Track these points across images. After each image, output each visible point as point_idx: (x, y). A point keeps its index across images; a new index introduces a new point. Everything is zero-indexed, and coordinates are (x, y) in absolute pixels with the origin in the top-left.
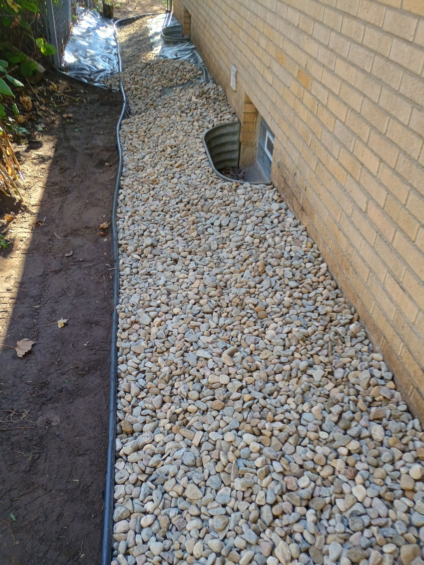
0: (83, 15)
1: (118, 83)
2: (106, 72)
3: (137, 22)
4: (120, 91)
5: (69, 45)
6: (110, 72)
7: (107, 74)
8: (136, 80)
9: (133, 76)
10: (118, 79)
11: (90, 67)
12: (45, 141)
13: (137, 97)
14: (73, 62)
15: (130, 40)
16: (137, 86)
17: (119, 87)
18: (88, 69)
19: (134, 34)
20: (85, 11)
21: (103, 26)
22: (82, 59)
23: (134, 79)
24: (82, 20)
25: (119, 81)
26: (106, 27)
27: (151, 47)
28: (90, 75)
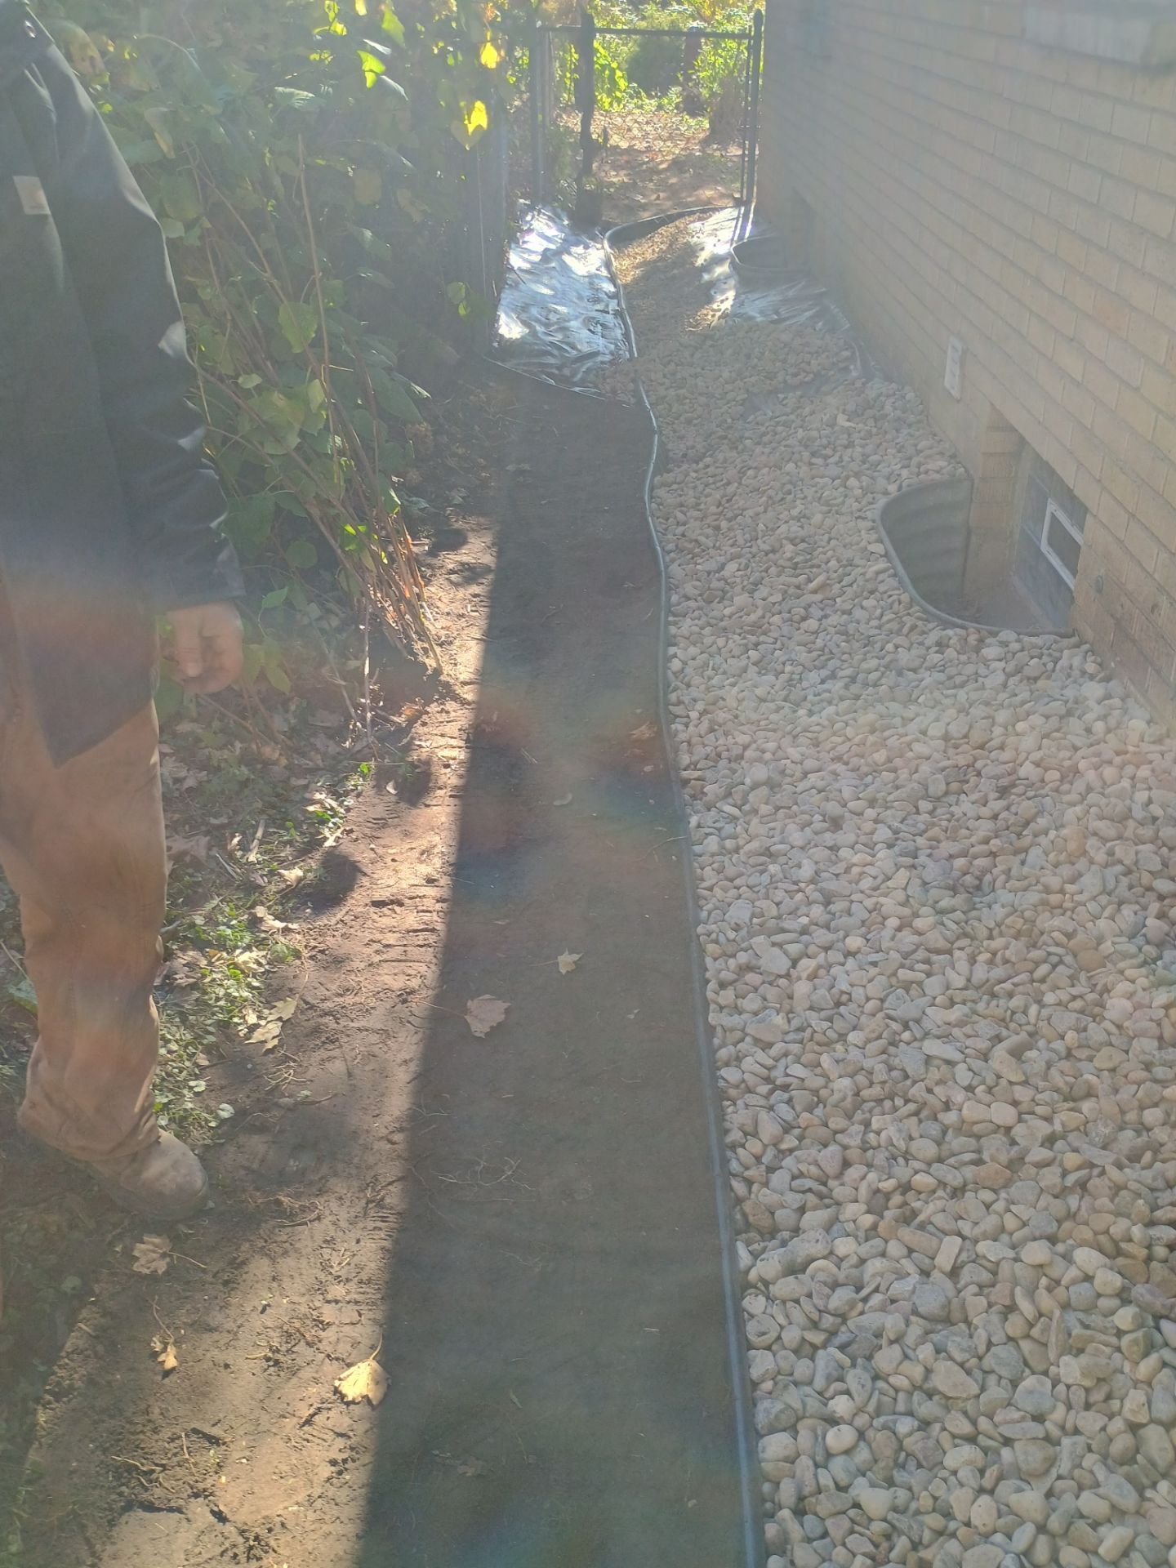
0: (529, 218)
1: (631, 386)
2: (600, 358)
3: (663, 230)
4: (640, 401)
5: (507, 296)
6: (608, 358)
7: (602, 363)
8: (679, 376)
9: (672, 367)
10: (632, 375)
11: (560, 348)
12: (473, 530)
13: (682, 418)
14: (519, 337)
15: (645, 277)
16: (682, 391)
17: (636, 393)
18: (556, 352)
19: (655, 261)
20: (531, 208)
21: (577, 244)
22: (539, 329)
23: (673, 374)
24: (530, 230)
25: (633, 381)
26: (587, 247)
27: (706, 294)
28: (559, 368)
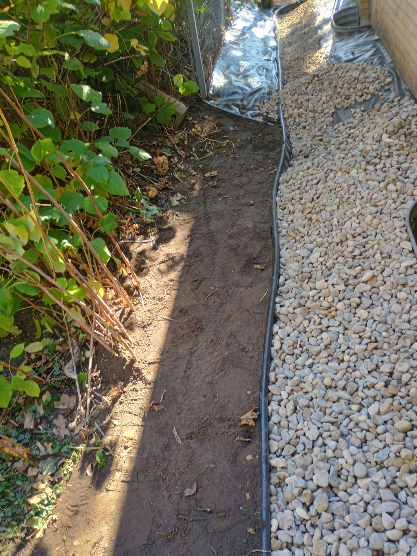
1: (276, 108)
2: (263, 91)
3: (302, 6)
4: (279, 119)
5: (220, 62)
6: (267, 90)
7: (264, 94)
8: (299, 101)
10: (277, 101)
11: (242, 89)
13: (301, 126)
17: (278, 113)
18: (240, 91)
21: (260, 20)
22: (233, 78)
23: (297, 100)
25: (278, 104)
26: (265, 21)
